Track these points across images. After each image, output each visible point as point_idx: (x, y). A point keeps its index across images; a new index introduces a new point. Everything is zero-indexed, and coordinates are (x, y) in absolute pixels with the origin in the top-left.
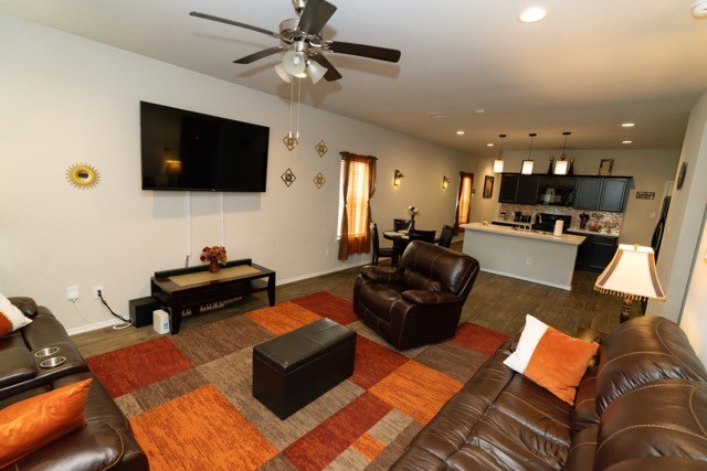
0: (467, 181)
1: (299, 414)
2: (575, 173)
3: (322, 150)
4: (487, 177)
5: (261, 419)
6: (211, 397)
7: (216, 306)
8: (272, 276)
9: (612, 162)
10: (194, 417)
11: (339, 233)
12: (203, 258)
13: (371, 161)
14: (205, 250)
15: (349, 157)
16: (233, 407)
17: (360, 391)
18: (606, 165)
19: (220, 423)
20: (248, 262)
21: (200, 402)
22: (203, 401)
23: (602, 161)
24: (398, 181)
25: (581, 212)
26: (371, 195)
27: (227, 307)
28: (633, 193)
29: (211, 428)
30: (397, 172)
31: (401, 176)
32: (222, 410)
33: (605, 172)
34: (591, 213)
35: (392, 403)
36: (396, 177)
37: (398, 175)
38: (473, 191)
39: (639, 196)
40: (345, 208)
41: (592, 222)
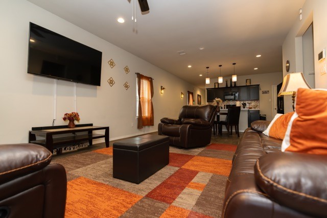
0: (191, 96)
1: (147, 180)
2: (237, 85)
3: (127, 70)
4: (198, 95)
5: (124, 185)
6: (84, 181)
7: (72, 150)
8: (107, 129)
9: (250, 80)
10: (75, 191)
11: (137, 115)
12: (65, 119)
13: (150, 80)
14: (66, 114)
15: (140, 77)
16: (102, 184)
17: (177, 169)
18: (248, 81)
19: (96, 191)
20: (91, 125)
21: (77, 185)
22: (80, 184)
23: (246, 80)
24: (163, 91)
25: (242, 102)
26: (152, 96)
27: (79, 150)
28: (261, 92)
29: (90, 194)
30: (162, 87)
31: (164, 89)
32: (95, 186)
33: (248, 84)
34: (246, 102)
35: (197, 170)
36: (161, 89)
37: (162, 88)
38: (193, 101)
39: (264, 93)
40: (140, 102)
41: (248, 106)
